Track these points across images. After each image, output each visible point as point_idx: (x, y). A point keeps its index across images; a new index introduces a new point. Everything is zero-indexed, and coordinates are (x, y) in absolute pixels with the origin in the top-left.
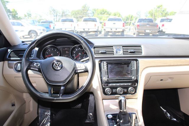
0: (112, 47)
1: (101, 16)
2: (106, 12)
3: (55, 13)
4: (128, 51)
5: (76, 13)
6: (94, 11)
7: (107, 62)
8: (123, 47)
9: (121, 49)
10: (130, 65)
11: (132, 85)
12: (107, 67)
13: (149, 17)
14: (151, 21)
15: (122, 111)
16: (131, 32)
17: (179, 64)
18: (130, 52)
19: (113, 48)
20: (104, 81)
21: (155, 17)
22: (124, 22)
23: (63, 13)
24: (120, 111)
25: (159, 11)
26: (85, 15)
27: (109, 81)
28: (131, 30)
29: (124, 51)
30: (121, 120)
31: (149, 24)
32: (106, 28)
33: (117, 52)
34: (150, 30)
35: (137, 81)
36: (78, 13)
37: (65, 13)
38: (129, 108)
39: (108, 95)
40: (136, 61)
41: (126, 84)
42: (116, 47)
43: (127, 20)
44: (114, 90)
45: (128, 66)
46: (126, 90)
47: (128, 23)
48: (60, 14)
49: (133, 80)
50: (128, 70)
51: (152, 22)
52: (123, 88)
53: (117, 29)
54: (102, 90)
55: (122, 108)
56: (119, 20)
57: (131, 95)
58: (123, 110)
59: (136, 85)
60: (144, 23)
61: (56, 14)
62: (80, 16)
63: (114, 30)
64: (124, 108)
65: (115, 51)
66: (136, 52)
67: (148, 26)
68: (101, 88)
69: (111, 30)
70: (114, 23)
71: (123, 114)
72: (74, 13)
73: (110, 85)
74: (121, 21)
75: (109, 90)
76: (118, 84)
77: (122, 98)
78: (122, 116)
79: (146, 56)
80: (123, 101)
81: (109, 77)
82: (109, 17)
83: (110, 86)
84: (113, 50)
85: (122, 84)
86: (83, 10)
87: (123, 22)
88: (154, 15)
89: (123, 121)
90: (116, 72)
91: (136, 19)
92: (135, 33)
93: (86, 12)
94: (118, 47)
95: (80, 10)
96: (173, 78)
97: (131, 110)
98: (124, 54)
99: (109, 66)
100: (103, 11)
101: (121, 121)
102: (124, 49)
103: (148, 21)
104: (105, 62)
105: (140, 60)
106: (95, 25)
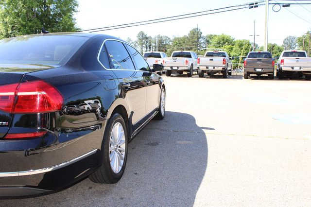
2: (227, 40)
3: (147, 42)
5: (181, 42)
6: (208, 39)
23: (161, 42)
26: (195, 46)
31: (260, 60)
36: (184, 43)
37: (163, 43)
48: (155, 43)
53: (216, 67)
61: (150, 43)
62: (186, 46)
63: (211, 68)
67: (259, 62)
69: (207, 68)
72: (178, 43)
86: (192, 38)
93: (196, 40)
95: (188, 37)
100: (223, 40)
106: (187, 62)
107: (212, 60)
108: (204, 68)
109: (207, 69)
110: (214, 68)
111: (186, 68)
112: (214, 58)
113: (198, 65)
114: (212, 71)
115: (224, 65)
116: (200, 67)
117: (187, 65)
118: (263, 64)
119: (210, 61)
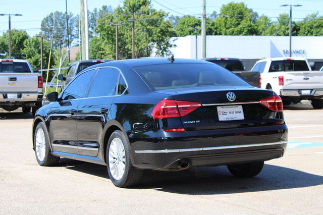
107: (15, 79)
109: (5, 100)
110: (20, 96)
115: (40, 90)
119: (10, 82)
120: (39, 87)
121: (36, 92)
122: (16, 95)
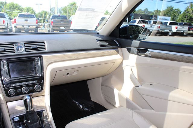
0: (13, 44)
1: (10, 11)
2: (17, 7)
4: (30, 48)
7: (7, 61)
8: (24, 43)
9: (23, 46)
10: (34, 62)
11: (38, 82)
12: (8, 66)
13: (64, 14)
14: (64, 18)
15: (28, 110)
16: (46, 29)
17: (82, 57)
18: (33, 49)
19: (13, 46)
20: (6, 82)
21: (69, 14)
22: (37, 19)
24: (27, 111)
25: (73, 9)
27: (12, 81)
28: (46, 28)
29: (26, 47)
30: (29, 120)
31: (63, 21)
32: (17, 25)
33: (18, 50)
34: (64, 27)
35: (42, 78)
38: (37, 107)
39: (12, 96)
40: (40, 58)
41: (31, 82)
42: (17, 44)
43: (40, 17)
44: (19, 91)
45: (32, 63)
46: (31, 89)
47: (42, 20)
49: (38, 77)
50: (32, 68)
51: (66, 19)
52: (28, 87)
53: (30, 26)
54: (4, 92)
55: (29, 107)
56: (32, 16)
57: (37, 93)
58: (30, 109)
59: (42, 82)
60: (58, 20)
63: (26, 27)
64: (31, 108)
65: (16, 49)
66: (38, 48)
68: (3, 89)
70: (26, 19)
71: (30, 114)
73: (14, 85)
74: (34, 18)
75: (12, 91)
76: (22, 84)
77: (27, 97)
78: (29, 116)
79: (49, 51)
80: (28, 100)
81: (11, 77)
82: (20, 13)
83: (13, 87)
84: (14, 47)
85: (27, 83)
87: (35, 19)
88: (68, 12)
89: (31, 121)
90: (18, 71)
91: (50, 16)
92: (50, 30)
94: (19, 44)
96: (78, 71)
97: (40, 108)
98: (26, 51)
99: (10, 65)
101: (29, 122)
102: (25, 46)
103: (62, 18)
104: (5, 62)
105: (44, 56)
106: (4, 21)
107: (27, 20)
108: (21, 27)
109: (23, 28)
110: (29, 27)
111: (4, 27)
112: (28, 19)
113: (15, 24)
114: (28, 29)
115: (37, 25)
116: (17, 26)
117: (4, 25)
118: (65, 23)
119: (25, 21)
120: (36, 23)
121: (35, 25)
122: (28, 26)
